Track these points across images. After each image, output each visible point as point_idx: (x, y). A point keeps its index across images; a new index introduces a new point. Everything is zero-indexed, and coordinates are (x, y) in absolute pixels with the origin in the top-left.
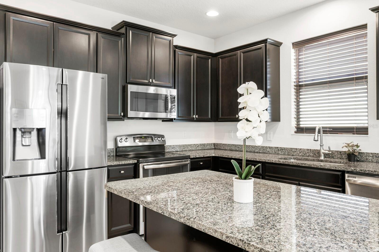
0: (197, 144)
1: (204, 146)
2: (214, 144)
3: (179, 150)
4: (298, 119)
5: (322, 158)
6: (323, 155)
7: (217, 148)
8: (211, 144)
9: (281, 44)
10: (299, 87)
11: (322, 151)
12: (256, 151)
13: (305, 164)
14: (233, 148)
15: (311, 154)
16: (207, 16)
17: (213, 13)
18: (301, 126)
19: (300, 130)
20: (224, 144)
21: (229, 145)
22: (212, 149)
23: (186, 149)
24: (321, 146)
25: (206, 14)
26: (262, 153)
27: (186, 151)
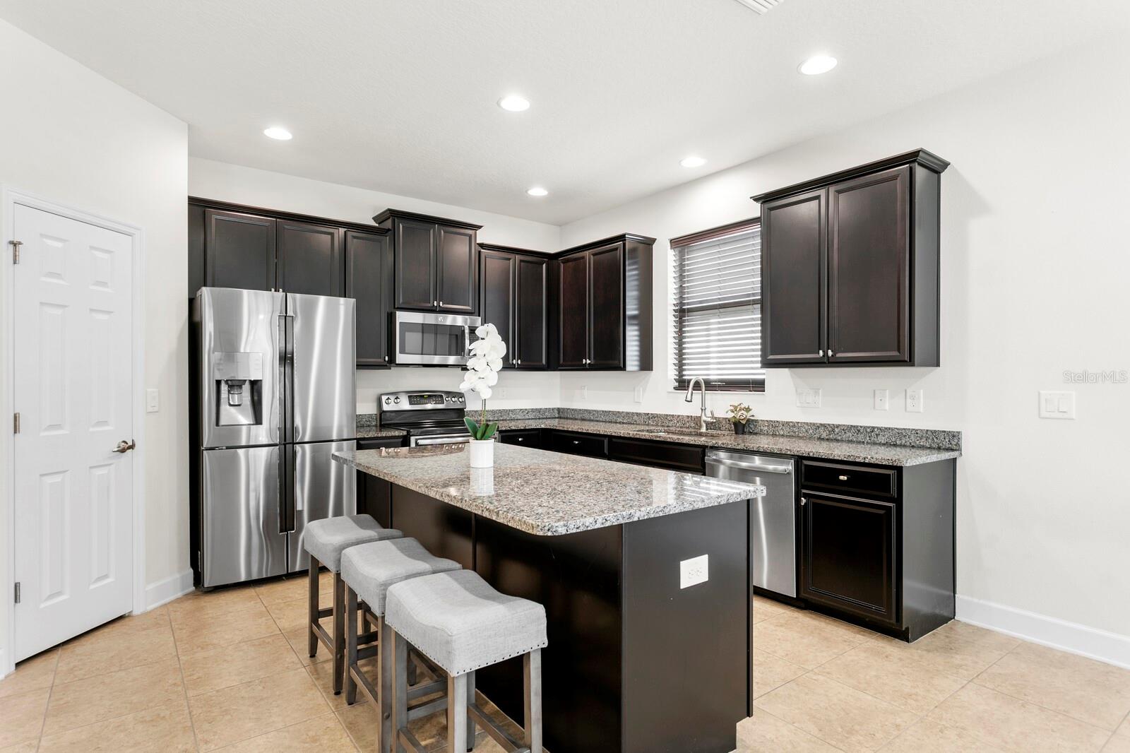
0: (526, 410)
1: (540, 412)
2: (559, 410)
3: (491, 419)
4: (680, 366)
5: (704, 430)
6: (704, 425)
7: (562, 416)
8: (553, 409)
9: (654, 240)
10: (682, 313)
11: (704, 418)
12: (619, 420)
13: (660, 437)
14: (586, 416)
15: (693, 425)
16: (530, 195)
17: (538, 192)
18: (685, 377)
19: (682, 384)
20: (573, 410)
21: (580, 410)
22: (555, 418)
23: (505, 417)
24: (702, 410)
25: (526, 191)
26: (626, 423)
27: (506, 420)
